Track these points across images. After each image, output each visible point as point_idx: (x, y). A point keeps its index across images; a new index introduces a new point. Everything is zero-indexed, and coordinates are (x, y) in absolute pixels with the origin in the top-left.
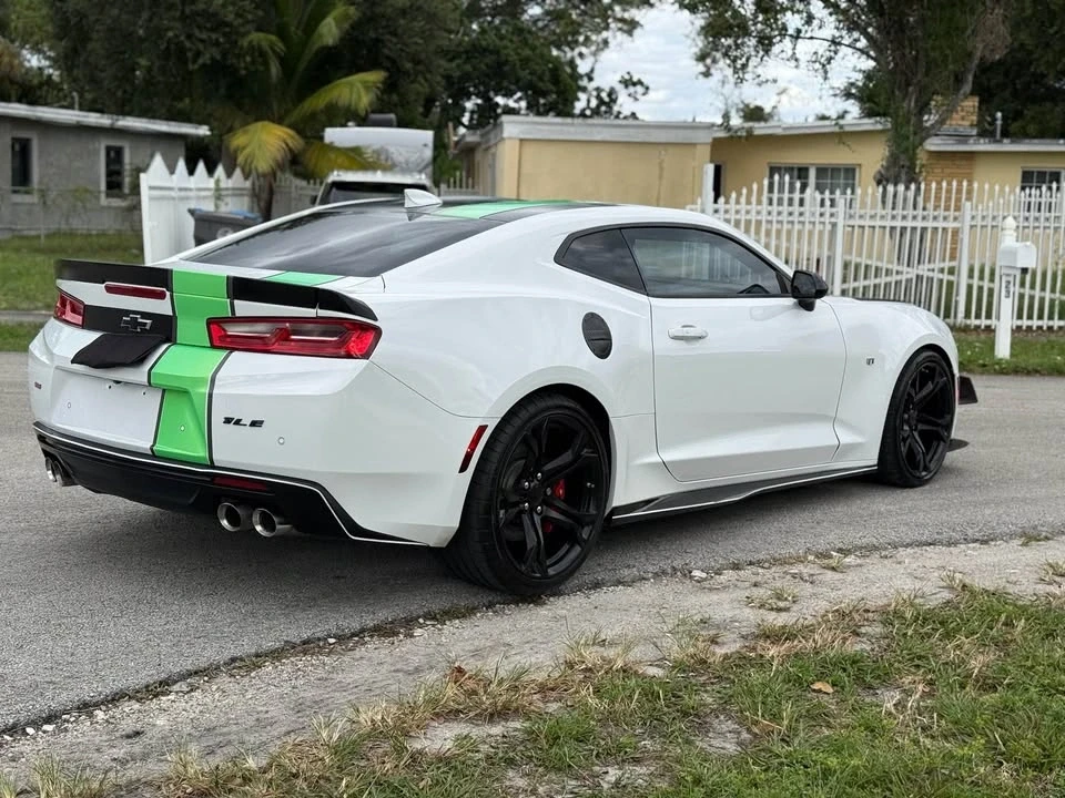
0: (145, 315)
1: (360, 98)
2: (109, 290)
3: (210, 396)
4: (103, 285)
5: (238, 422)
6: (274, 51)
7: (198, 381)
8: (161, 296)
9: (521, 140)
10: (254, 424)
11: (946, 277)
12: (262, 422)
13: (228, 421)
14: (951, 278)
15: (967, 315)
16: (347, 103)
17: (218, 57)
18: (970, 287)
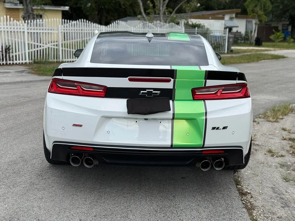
0: (155, 89)
2: (130, 80)
3: (206, 120)
4: (128, 78)
5: (218, 128)
7: (200, 114)
8: (169, 81)
10: (224, 128)
11: (55, 47)
12: (227, 127)
13: (214, 128)
14: (57, 47)
15: (63, 58)
18: (62, 50)
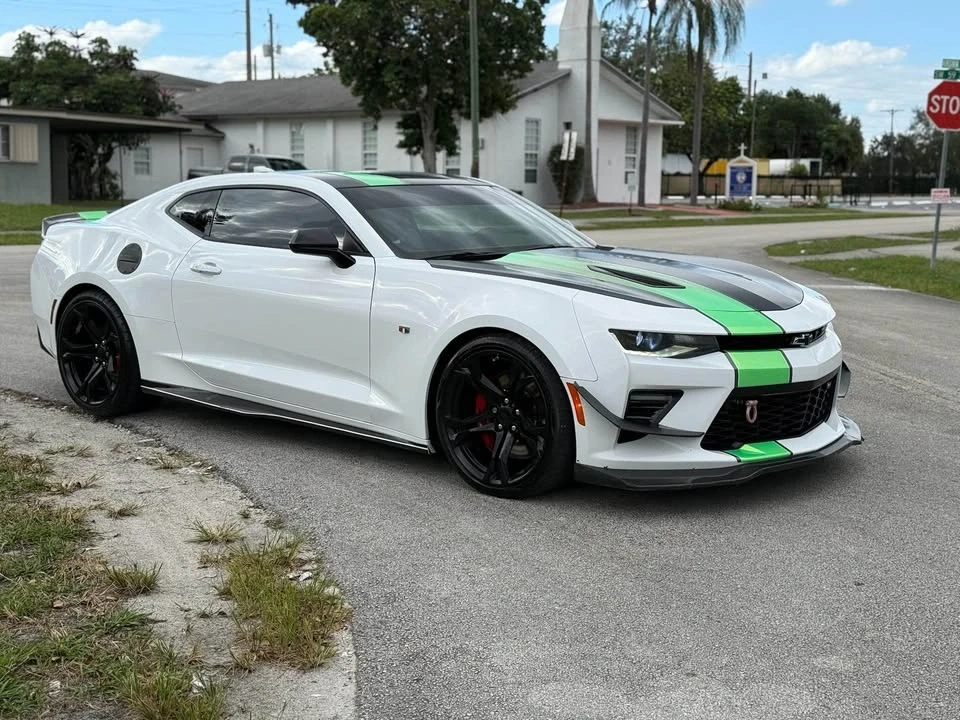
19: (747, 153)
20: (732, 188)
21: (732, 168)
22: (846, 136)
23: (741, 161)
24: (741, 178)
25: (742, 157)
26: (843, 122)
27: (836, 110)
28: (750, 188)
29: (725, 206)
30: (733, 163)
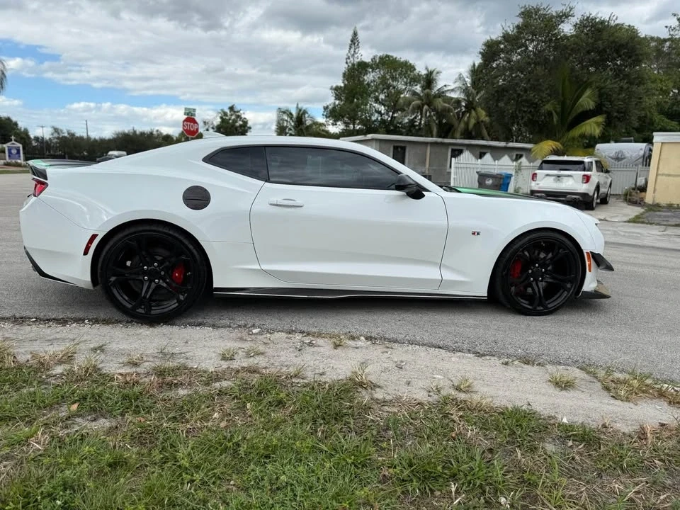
1: (595, 130)
6: (556, 111)
9: (662, 143)
16: (590, 132)
17: (531, 117)
19: (16, 141)
20: (9, 156)
21: (8, 147)
22: (24, 136)
23: (13, 144)
24: (14, 151)
25: (13, 142)
26: (20, 130)
27: (16, 124)
28: (20, 156)
29: (7, 164)
30: (9, 144)
